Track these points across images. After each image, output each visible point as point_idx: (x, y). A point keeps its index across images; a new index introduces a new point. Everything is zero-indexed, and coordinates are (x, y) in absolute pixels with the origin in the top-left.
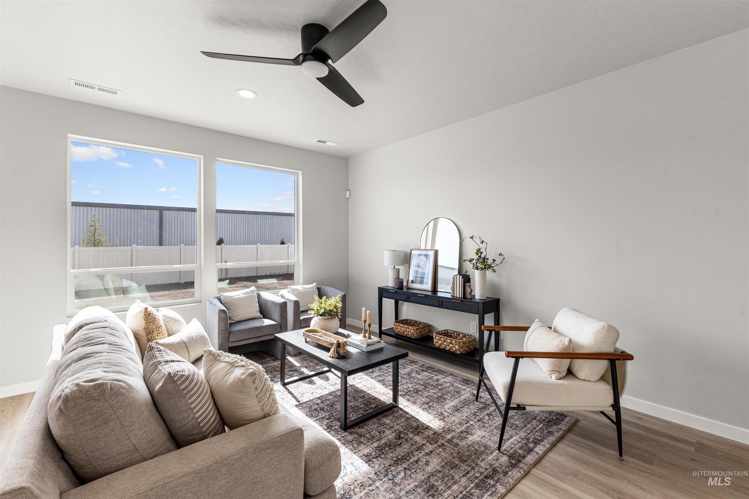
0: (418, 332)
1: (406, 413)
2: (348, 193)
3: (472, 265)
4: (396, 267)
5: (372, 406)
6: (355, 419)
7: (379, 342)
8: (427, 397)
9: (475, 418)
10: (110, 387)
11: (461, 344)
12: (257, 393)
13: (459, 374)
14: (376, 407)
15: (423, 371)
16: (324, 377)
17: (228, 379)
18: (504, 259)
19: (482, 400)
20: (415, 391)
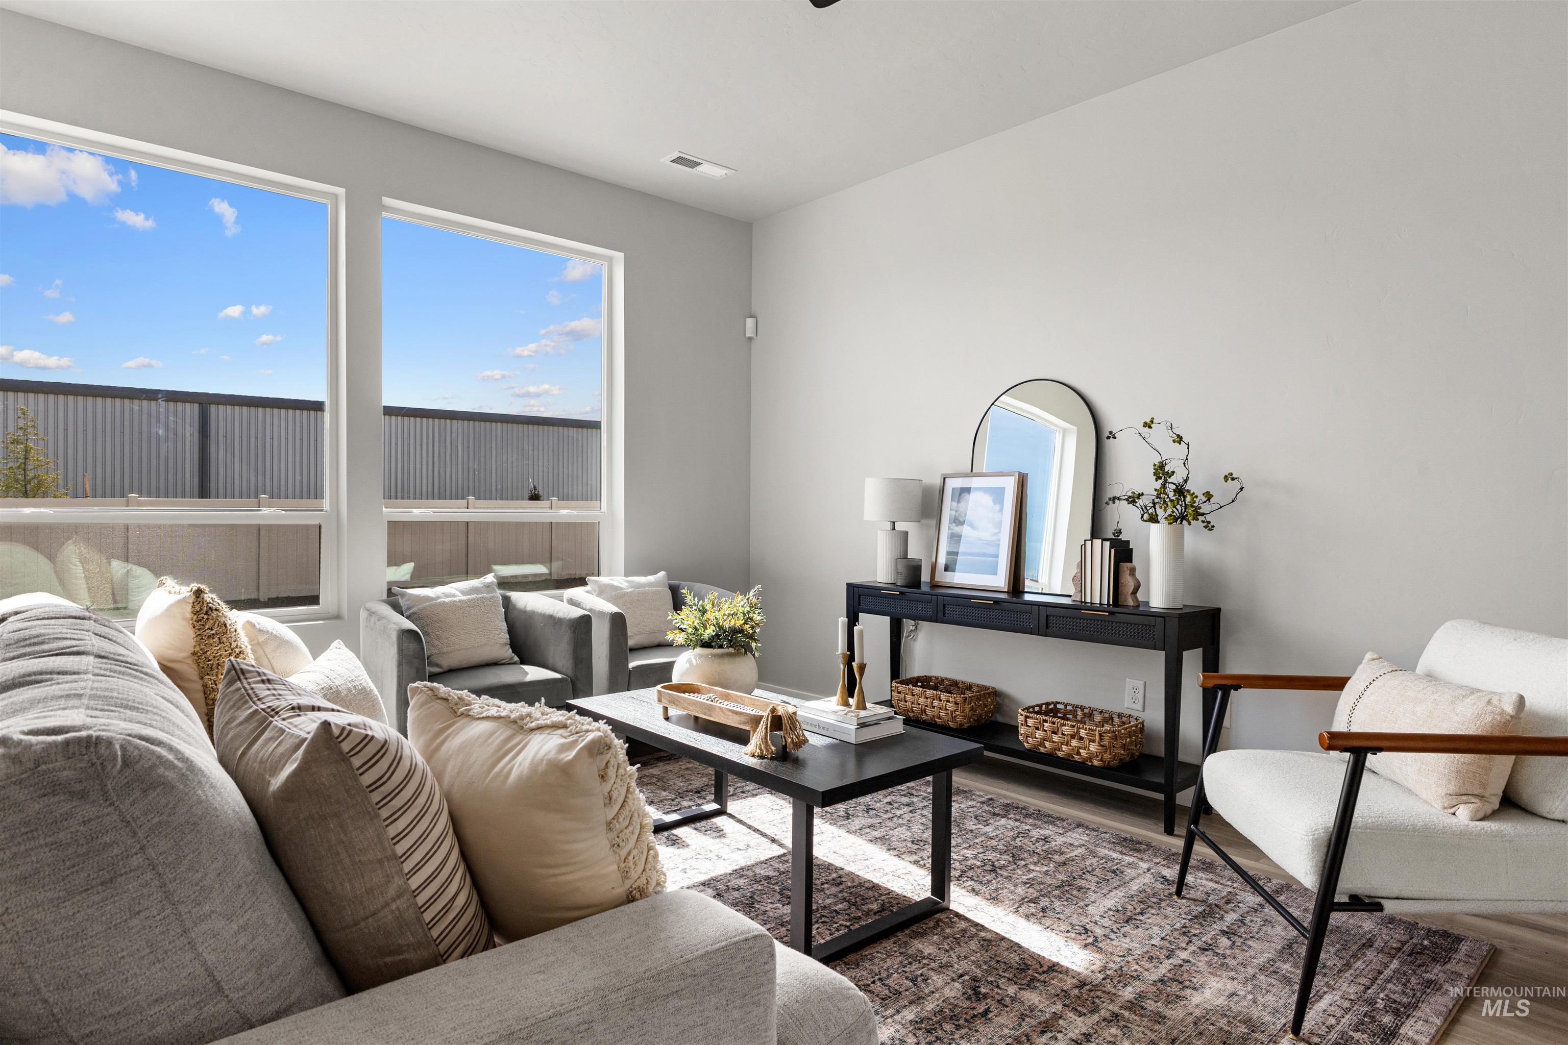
0: (967, 708)
1: (980, 928)
2: (750, 322)
3: (1138, 513)
4: (900, 526)
5: (871, 906)
6: (827, 942)
7: (890, 718)
8: (1029, 883)
9: (1190, 942)
10: (123, 756)
11: (1107, 737)
12: (610, 817)
13: (1101, 824)
14: (884, 910)
15: (995, 814)
16: (708, 827)
17: (511, 769)
18: (1242, 489)
19: (1192, 894)
20: (988, 868)
